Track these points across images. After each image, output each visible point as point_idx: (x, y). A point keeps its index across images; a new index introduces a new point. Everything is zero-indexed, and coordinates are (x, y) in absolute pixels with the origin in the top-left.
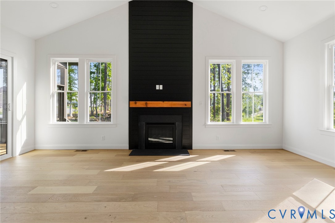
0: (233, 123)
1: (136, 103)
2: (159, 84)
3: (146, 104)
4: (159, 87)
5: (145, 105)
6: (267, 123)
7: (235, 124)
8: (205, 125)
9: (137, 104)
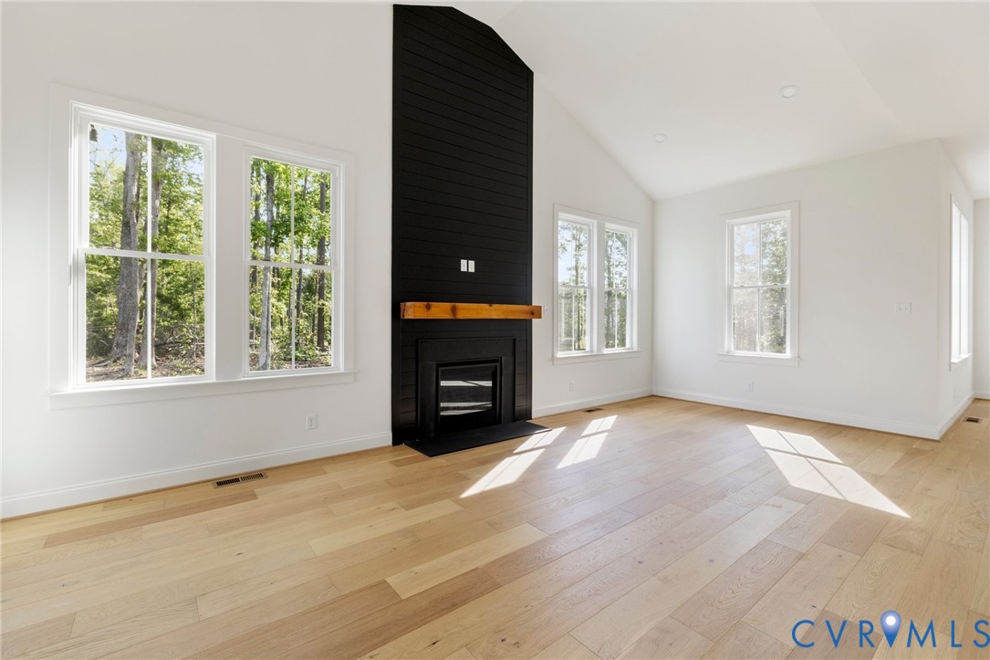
0: (592, 351)
1: (428, 308)
2: (468, 259)
3: (454, 310)
4: (468, 266)
5: (450, 312)
6: (635, 348)
7: (595, 353)
8: (553, 358)
9: (433, 310)
